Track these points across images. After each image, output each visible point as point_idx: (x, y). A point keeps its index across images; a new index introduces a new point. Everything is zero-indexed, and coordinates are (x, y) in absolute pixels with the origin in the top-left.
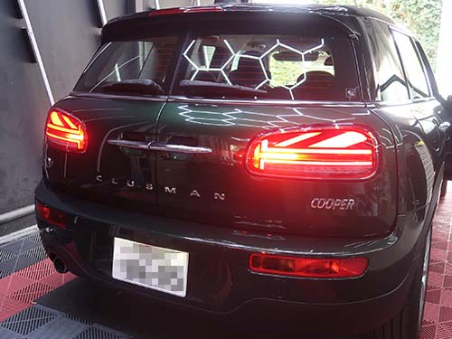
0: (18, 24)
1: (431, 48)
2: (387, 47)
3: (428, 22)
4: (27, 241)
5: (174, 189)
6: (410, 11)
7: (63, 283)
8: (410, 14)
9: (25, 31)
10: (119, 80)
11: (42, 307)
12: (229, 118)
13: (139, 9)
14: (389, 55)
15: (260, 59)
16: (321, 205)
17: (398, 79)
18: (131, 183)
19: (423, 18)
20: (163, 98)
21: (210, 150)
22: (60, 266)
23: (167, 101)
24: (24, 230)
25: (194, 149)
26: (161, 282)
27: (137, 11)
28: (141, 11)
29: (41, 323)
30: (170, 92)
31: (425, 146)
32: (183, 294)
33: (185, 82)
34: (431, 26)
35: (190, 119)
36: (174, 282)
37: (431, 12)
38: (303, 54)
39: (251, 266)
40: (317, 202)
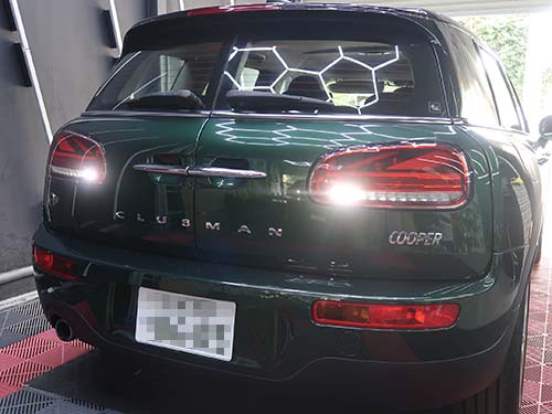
0: (11, 37)
5: (217, 225)
9: (18, 48)
11: (36, 391)
12: (282, 137)
13: (162, 10)
15: (320, 74)
16: (401, 240)
18: (161, 220)
19: (504, 56)
21: (264, 174)
22: (64, 334)
23: (209, 117)
27: (159, 14)
28: (165, 13)
29: (35, 409)
30: (214, 106)
32: (227, 357)
33: (234, 93)
35: (231, 138)
37: (513, 49)
38: (373, 70)
39: (316, 317)
40: (396, 236)
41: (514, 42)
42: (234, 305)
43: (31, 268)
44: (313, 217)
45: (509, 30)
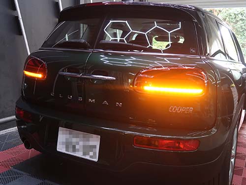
0: (14, 13)
1: (243, 42)
2: (217, 36)
3: (242, 28)
4: (10, 135)
5: (94, 100)
6: (232, 22)
7: (29, 158)
8: (232, 24)
9: (17, 18)
10: (67, 40)
11: (16, 170)
12: (129, 62)
13: (82, 2)
14: (218, 41)
15: (146, 34)
16: (174, 110)
17: (222, 53)
18: (70, 97)
19: (239, 26)
20: (90, 50)
21: (114, 78)
22: (28, 146)
23: (93, 52)
24: (9, 129)
25: (106, 77)
26: (84, 154)
27: (81, 4)
28: (83, 3)
29: (15, 179)
30: (95, 47)
31: (235, 88)
32: (96, 160)
33: (103, 41)
34: (243, 31)
35: (106, 62)
36: (91, 154)
37: (243, 23)
38: (169, 33)
39: (135, 144)
40: (172, 108)
41: (244, 20)
42: (99, 136)
43: (15, 116)
44: (140, 98)
45: (242, 14)
